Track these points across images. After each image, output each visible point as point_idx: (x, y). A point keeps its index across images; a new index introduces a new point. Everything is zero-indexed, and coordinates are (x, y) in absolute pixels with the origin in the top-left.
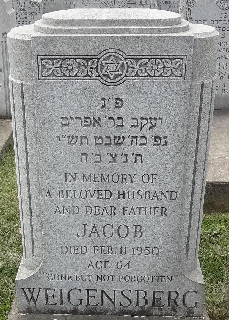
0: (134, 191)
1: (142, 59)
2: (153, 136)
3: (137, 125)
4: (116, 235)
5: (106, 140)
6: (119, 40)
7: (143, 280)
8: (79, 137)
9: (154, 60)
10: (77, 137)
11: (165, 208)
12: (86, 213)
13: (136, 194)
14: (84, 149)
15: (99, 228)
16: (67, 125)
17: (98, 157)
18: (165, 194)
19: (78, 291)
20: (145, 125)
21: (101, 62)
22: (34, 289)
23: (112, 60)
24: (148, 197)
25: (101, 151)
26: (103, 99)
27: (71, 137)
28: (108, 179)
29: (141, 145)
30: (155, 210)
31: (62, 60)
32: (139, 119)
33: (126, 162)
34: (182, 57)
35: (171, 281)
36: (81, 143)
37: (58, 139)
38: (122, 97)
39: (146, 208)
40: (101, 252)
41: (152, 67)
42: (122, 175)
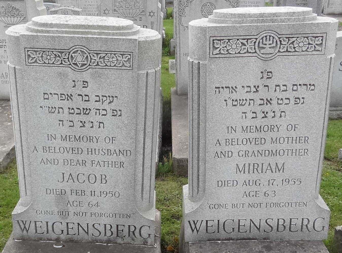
0: (99, 149)
1: (101, 53)
2: (111, 109)
3: (99, 101)
4: (87, 181)
5: (77, 111)
6: (84, 39)
7: (108, 217)
8: (57, 108)
9: (110, 54)
10: (55, 108)
11: (123, 162)
12: (64, 165)
13: (101, 151)
14: (61, 116)
15: (74, 176)
16: (48, 99)
17: (72, 123)
18: (122, 152)
19: (60, 223)
20: (105, 101)
21: (72, 55)
22: (26, 221)
23: (79, 53)
24: (109, 154)
25: (73, 119)
26: (74, 81)
27: (51, 108)
28: (79, 139)
29: (103, 115)
30: (115, 163)
31: (42, 52)
32: (101, 96)
33: (92, 127)
34: (130, 53)
35: (130, 217)
36: (59, 112)
37: (42, 109)
38: (88, 80)
39: (108, 162)
40: (76, 194)
41: (109, 60)
42: (90, 137)
